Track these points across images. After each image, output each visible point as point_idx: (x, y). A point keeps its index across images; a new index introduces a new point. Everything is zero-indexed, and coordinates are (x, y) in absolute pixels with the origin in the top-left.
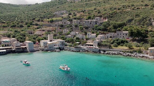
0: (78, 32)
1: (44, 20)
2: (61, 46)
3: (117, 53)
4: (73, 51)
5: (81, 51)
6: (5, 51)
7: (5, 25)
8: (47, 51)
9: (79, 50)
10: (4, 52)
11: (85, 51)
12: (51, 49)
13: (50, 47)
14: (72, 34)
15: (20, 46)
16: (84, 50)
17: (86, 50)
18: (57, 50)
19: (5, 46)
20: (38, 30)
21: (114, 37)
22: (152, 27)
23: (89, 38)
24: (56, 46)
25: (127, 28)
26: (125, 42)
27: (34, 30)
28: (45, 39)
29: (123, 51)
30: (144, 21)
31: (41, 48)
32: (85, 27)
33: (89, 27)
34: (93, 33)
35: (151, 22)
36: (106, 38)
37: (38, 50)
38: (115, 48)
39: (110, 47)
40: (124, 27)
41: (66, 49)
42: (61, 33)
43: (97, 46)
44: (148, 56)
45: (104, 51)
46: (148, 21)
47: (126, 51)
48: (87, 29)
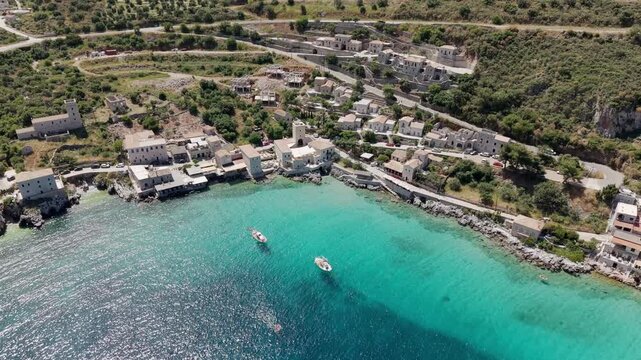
2: (324, 164)
3: (447, 212)
4: (350, 184)
5: (370, 187)
6: (203, 178)
11: (380, 190)
12: (301, 170)
13: (298, 166)
15: (232, 164)
18: (315, 176)
21: (469, 146)
22: (588, 127)
23: (402, 139)
24: (313, 164)
25: (516, 121)
26: (484, 178)
27: (250, 69)
28: (285, 128)
29: (463, 208)
30: (573, 102)
31: (277, 164)
32: (402, 83)
33: (414, 86)
34: (418, 118)
35: (591, 109)
36: (446, 146)
37: (271, 172)
38: (451, 193)
39: (441, 189)
40: (509, 113)
41: (336, 172)
42: (328, 97)
43: (410, 179)
44: (508, 235)
45: (423, 199)
46: (584, 105)
47: (469, 210)
48: (406, 89)
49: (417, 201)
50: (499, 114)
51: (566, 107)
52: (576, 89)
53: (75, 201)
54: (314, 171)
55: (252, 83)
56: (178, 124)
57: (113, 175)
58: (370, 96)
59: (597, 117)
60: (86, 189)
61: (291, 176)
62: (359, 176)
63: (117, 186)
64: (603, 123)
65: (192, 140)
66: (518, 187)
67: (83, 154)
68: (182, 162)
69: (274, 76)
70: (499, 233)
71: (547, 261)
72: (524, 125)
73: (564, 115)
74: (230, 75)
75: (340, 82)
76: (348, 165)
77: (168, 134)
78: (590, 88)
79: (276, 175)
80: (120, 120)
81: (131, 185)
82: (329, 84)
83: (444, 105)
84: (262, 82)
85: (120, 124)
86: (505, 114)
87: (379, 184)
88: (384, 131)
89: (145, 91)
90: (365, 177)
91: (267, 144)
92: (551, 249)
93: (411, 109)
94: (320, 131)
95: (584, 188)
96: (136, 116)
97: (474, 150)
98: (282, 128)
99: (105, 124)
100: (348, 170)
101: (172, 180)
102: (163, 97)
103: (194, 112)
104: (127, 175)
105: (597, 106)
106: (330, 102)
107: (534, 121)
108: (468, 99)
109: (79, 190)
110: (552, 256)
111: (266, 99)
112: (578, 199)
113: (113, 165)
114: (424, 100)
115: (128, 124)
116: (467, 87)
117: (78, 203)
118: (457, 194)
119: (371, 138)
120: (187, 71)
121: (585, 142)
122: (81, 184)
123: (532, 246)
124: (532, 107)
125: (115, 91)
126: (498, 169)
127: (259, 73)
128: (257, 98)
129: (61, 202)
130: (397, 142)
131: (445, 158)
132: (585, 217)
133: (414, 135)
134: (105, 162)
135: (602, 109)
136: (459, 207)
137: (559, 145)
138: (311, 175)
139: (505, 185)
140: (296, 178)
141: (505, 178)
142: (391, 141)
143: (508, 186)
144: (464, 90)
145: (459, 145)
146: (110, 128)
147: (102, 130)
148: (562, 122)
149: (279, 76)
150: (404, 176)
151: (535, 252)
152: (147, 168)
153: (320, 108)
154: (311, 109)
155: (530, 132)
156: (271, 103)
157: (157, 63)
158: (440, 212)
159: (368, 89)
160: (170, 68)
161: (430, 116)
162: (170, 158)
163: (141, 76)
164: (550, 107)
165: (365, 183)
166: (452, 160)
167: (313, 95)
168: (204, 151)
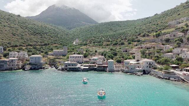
0: (186, 49)
1: (150, 35)
2: (146, 69)
4: (159, 77)
6: (88, 67)
7: (108, 44)
8: (127, 72)
9: (168, 77)
10: (86, 68)
11: (178, 81)
12: (133, 71)
13: (132, 69)
14: (175, 52)
15: (102, 65)
16: (179, 77)
17: (182, 79)
18: (139, 73)
19: (92, 63)
20: (136, 47)
24: (140, 68)
41: (153, 73)
53: (44, 68)
54: (139, 71)
55: (130, 50)
57: (61, 64)
63: (60, 67)
122: (52, 66)
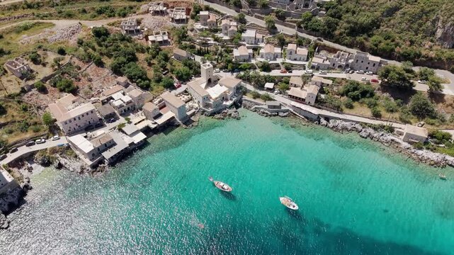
3: (350, 128)
4: (264, 113)
5: (281, 114)
11: (289, 116)
12: (220, 108)
14: (246, 41)
17: (292, 113)
18: (232, 111)
21: (347, 66)
22: (432, 41)
23: (292, 65)
24: (227, 100)
25: (380, 42)
26: (368, 95)
27: (131, 8)
28: (191, 69)
29: (361, 124)
30: (421, 21)
31: (196, 105)
32: (277, 12)
33: (289, 14)
34: (300, 44)
35: (434, 27)
36: (329, 68)
37: (193, 114)
38: (347, 111)
39: (338, 109)
40: (373, 35)
41: (248, 104)
42: (216, 31)
43: (313, 103)
44: (400, 141)
45: (327, 119)
46: (429, 24)
47: (366, 124)
48: (282, 18)
49: (323, 121)
50: (365, 36)
51: (415, 26)
52: (422, 11)
53: (27, 188)
54: (231, 107)
55: (139, 23)
56: (90, 80)
57: (54, 151)
58: (253, 26)
59: (439, 33)
60: (30, 170)
61: (212, 114)
62: (269, 107)
63: (63, 161)
64: (444, 38)
65: (113, 96)
66: (395, 99)
67: (11, 132)
68: (114, 121)
69: (156, 13)
70: (392, 140)
71: (435, 159)
72: (388, 44)
73: (414, 33)
74: (114, 16)
75: (223, 15)
76: (257, 96)
77: (86, 93)
78: (433, 10)
79: (198, 115)
80: (32, 87)
81: (76, 156)
82: (213, 18)
83: (318, 30)
84: (149, 21)
85: (34, 91)
86: (369, 36)
87: (288, 111)
88: (275, 59)
89: (40, 47)
90: (275, 107)
91: (179, 86)
92: (435, 149)
93: (292, 37)
94: (220, 66)
95: (444, 95)
96: (46, 79)
97: (351, 69)
98: (187, 69)
99: (19, 95)
100: (258, 101)
101: (115, 144)
102: (62, 52)
103: (100, 64)
104: (68, 147)
105: (440, 24)
106: (219, 35)
107: (393, 41)
108: (337, 24)
109: (24, 172)
110: (437, 154)
111: (159, 39)
112: (441, 104)
113: (47, 138)
114: (299, 27)
115: (43, 90)
116: (335, 13)
117: (31, 188)
118: (351, 111)
119: (266, 68)
120: (70, 16)
121: (432, 54)
122: (23, 165)
123: (421, 149)
124: (388, 27)
125: (9, 53)
126: (376, 86)
127: (141, 11)
128: (151, 38)
129: (16, 194)
130: (289, 68)
131: (333, 79)
132: (448, 117)
133: (300, 60)
134: (39, 137)
135: (444, 27)
136: (357, 122)
137: (415, 59)
138: (230, 111)
139: (384, 98)
140: (218, 116)
141: (383, 92)
142: (283, 68)
143: (387, 99)
144: (332, 16)
145: (340, 66)
146: (25, 97)
147: (19, 102)
148: (414, 39)
149: (162, 13)
150: (307, 101)
151: (424, 153)
152: (86, 137)
153: (212, 42)
154: (205, 44)
155: (392, 50)
156: (165, 42)
157: (35, 11)
158: (344, 129)
159: (250, 20)
160: (51, 15)
161: (309, 42)
162: (100, 119)
163: (26, 28)
164: (402, 27)
165: (276, 111)
166: (339, 81)
167: (201, 30)
168: (130, 105)
